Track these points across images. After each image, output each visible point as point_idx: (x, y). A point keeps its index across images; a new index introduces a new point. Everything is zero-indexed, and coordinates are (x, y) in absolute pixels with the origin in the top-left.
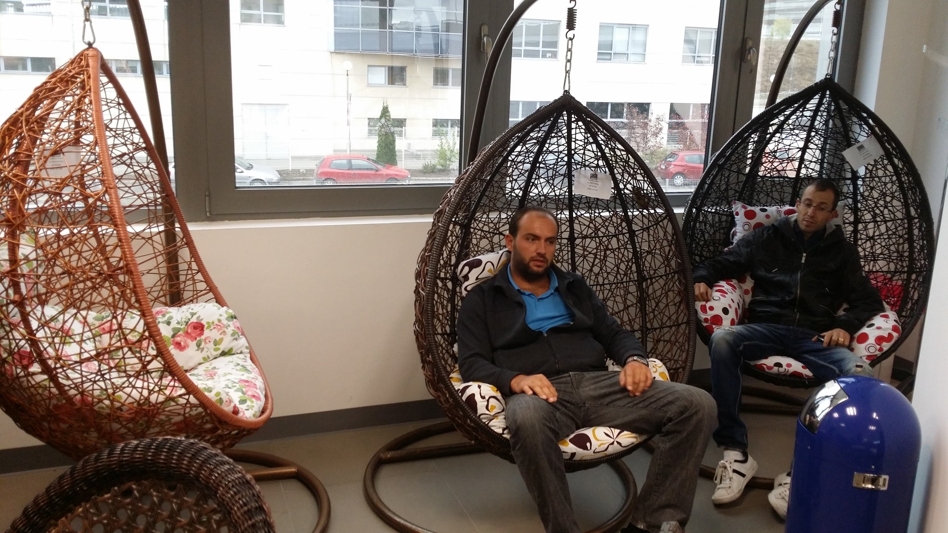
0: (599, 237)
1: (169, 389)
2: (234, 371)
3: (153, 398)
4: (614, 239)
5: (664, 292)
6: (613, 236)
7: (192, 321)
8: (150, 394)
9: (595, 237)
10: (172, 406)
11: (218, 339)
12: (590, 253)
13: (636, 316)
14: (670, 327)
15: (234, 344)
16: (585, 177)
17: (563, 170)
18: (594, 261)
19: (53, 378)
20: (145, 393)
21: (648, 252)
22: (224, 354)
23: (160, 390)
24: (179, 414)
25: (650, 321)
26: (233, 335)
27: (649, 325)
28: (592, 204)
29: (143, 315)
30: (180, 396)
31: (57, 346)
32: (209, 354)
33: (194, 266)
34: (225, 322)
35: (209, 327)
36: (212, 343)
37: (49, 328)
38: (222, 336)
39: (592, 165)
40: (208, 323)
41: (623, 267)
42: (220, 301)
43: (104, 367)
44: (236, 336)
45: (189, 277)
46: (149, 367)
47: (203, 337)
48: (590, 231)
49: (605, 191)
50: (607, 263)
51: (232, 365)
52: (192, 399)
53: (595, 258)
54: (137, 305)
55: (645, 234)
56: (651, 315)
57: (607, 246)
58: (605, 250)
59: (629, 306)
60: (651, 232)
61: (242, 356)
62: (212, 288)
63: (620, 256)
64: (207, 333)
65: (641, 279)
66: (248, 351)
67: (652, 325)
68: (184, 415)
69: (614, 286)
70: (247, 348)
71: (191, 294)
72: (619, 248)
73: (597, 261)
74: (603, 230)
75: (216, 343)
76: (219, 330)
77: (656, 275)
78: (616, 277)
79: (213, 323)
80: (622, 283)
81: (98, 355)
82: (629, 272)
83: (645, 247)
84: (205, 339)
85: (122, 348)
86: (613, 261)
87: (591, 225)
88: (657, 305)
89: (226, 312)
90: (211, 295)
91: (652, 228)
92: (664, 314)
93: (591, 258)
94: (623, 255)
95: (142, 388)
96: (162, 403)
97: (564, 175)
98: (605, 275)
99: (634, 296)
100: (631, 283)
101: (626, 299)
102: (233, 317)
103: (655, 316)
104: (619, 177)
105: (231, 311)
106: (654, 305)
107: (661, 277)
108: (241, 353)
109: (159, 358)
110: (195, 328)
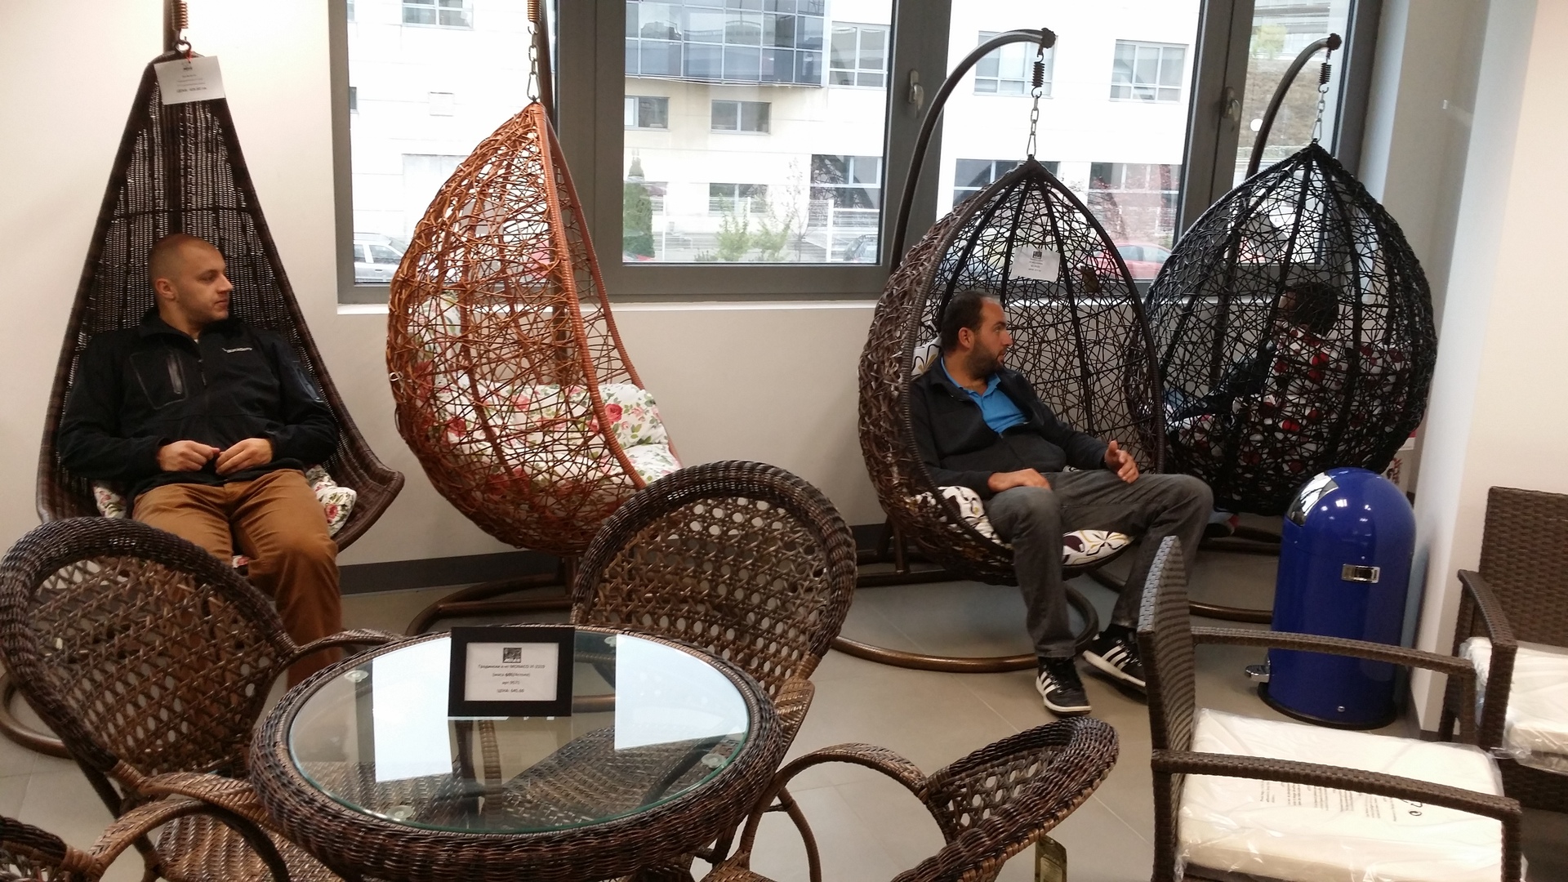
0: (1032, 328)
1: (607, 466)
2: (653, 461)
3: (591, 474)
4: (1052, 330)
5: (1115, 387)
6: (1050, 326)
7: (608, 402)
8: (588, 471)
9: (1027, 328)
10: (606, 485)
11: (636, 425)
12: (1021, 347)
13: (1078, 418)
14: (1125, 427)
15: (652, 432)
16: (1027, 255)
17: (1002, 248)
18: (1026, 356)
19: (497, 449)
20: (584, 469)
21: (1097, 343)
22: (641, 442)
23: (599, 467)
24: (613, 494)
25: (1097, 423)
26: (652, 422)
27: (1096, 428)
28: (1031, 289)
29: (590, 389)
30: (617, 475)
31: (504, 415)
32: (625, 440)
33: (611, 341)
34: (644, 407)
35: (626, 411)
36: (629, 430)
37: (497, 395)
38: (640, 422)
39: (1037, 241)
40: (626, 406)
41: (1062, 362)
42: (635, 381)
43: (548, 439)
44: (655, 424)
45: (604, 353)
46: (590, 443)
47: (620, 422)
48: (1023, 321)
49: (1048, 272)
50: (1042, 359)
51: (651, 455)
52: (628, 480)
53: (1028, 352)
54: (585, 379)
55: (1093, 322)
56: (1099, 417)
57: (1042, 338)
58: (1040, 344)
59: (1070, 408)
60: (1101, 319)
61: (660, 446)
62: (628, 368)
63: (1059, 349)
64: (624, 417)
65: (1086, 374)
66: (666, 441)
67: (1100, 427)
68: (617, 496)
69: (1049, 385)
70: (665, 438)
71: (605, 372)
72: (1057, 340)
73: (1030, 356)
74: (1039, 318)
75: (634, 429)
76: (637, 415)
77: (1104, 369)
78: (1052, 374)
79: (631, 406)
80: (1059, 381)
81: (543, 426)
82: (1069, 367)
83: (1092, 336)
84: (623, 424)
85: (567, 421)
86: (1049, 355)
87: (1025, 314)
88: (1106, 403)
89: (645, 395)
90: (627, 376)
91: (1103, 314)
92: (1116, 413)
93: (1021, 353)
94: (1062, 348)
95: (582, 464)
96: (599, 481)
97: (1001, 254)
98: (1038, 373)
99: (1075, 396)
100: (1071, 381)
101: (1064, 399)
102: (652, 402)
103: (1103, 417)
104: (1068, 254)
105: (649, 395)
106: (1102, 404)
107: (1111, 370)
108: (659, 443)
109: (601, 435)
110: (612, 411)
